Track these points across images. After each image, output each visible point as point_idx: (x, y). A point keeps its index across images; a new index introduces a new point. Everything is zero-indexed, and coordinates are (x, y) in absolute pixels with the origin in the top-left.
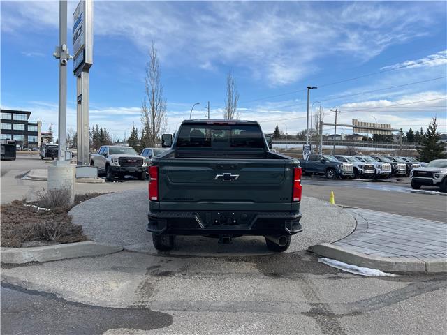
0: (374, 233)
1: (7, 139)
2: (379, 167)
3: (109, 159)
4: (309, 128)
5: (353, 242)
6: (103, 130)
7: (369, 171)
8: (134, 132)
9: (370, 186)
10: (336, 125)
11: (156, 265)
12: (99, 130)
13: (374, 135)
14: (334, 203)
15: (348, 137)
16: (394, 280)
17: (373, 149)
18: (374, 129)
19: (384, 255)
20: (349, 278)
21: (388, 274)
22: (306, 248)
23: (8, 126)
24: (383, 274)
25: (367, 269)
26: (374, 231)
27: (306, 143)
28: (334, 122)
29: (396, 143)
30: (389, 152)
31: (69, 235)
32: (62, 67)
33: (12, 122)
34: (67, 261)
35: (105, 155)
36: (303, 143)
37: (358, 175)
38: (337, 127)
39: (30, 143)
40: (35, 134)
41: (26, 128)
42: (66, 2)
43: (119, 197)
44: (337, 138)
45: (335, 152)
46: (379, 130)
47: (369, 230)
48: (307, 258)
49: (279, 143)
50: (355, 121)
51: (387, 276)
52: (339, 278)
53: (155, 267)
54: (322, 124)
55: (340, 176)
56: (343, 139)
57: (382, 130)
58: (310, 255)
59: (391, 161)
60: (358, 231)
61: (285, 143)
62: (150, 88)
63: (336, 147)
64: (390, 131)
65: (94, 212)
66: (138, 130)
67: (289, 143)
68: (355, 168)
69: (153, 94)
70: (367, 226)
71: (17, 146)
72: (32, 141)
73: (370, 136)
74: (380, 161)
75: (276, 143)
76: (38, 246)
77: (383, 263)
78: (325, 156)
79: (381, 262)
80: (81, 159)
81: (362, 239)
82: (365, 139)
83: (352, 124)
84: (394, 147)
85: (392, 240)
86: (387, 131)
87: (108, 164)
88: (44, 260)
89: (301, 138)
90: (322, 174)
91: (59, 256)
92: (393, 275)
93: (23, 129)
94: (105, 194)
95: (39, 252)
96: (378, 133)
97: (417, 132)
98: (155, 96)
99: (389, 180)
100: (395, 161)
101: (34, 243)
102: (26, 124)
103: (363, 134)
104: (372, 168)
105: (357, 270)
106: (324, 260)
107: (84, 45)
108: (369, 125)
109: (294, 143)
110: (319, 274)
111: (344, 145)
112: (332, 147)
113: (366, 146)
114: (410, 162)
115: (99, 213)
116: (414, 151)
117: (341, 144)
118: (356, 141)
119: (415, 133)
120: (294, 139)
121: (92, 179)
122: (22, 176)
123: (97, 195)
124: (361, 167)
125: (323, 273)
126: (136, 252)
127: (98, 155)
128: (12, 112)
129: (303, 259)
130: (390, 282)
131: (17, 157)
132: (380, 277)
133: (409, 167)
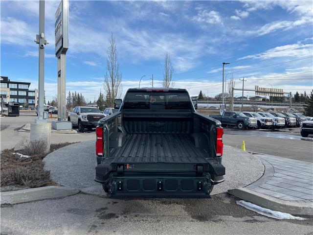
0: (280, 177)
1: (13, 102)
2: (276, 120)
3: (80, 116)
4: (224, 92)
5: (264, 185)
6: (80, 95)
7: (268, 124)
8: (101, 97)
9: (269, 134)
10: (243, 90)
11: (104, 207)
12: (77, 95)
13: (271, 97)
14: (245, 150)
15: (252, 98)
16: (303, 224)
17: (270, 107)
18: (271, 93)
19: (291, 199)
20: (264, 221)
21: (297, 218)
22: (226, 191)
23: (15, 93)
24: (293, 217)
25: (279, 213)
26: (280, 175)
27: (222, 103)
28: (242, 88)
29: (287, 102)
30: (283, 109)
31: (38, 179)
32: (41, 50)
33: (18, 90)
34: (33, 203)
35: (78, 114)
36: (220, 103)
37: (260, 126)
38: (244, 91)
39: (30, 104)
40: (33, 98)
41: (27, 94)
42: (44, 1)
43: (83, 146)
44: (244, 99)
45: (243, 109)
46: (275, 93)
47: (276, 175)
48: (227, 201)
49: (202, 103)
50: (257, 87)
51: (296, 220)
52: (255, 221)
53: (102, 209)
54: (233, 89)
55: (247, 127)
56: (248, 100)
57: (276, 93)
58: (229, 197)
59: (284, 116)
60: (267, 175)
61: (207, 103)
62: (110, 65)
63: (244, 105)
64: (283, 94)
65: (63, 158)
66: (104, 95)
67: (209, 103)
68: (258, 121)
69: (113, 69)
70: (274, 170)
71: (21, 106)
72: (31, 103)
73: (268, 97)
74: (277, 116)
75: (200, 103)
76: (11, 190)
77: (293, 207)
78: (236, 112)
79: (290, 207)
80: (60, 116)
81: (270, 182)
82: (264, 100)
83: (255, 89)
84: (285, 106)
85: (296, 184)
86: (281, 94)
87: (79, 120)
88: (14, 203)
89: (218, 99)
90: (234, 126)
91: (27, 199)
92: (301, 219)
93: (25, 94)
94: (74, 143)
95: (11, 196)
96: (274, 95)
97: (302, 95)
98: (114, 71)
99: (283, 130)
100: (287, 116)
101: (8, 188)
102: (27, 91)
103: (263, 96)
104: (271, 121)
105: (271, 214)
106: (241, 202)
107: (62, 35)
108: (267, 90)
109: (213, 103)
110: (237, 217)
111: (249, 104)
112: (241, 105)
113: (265, 105)
114: (299, 117)
115: (66, 160)
116: (301, 108)
117: (246, 104)
118: (258, 101)
119: (300, 95)
120: (213, 100)
121: (68, 131)
122: (19, 129)
123: (68, 144)
124: (263, 120)
125: (242, 216)
126: (89, 194)
127: (73, 113)
128: (18, 83)
129: (224, 201)
130: (300, 226)
131: (20, 114)
132: (290, 221)
133: (298, 120)
